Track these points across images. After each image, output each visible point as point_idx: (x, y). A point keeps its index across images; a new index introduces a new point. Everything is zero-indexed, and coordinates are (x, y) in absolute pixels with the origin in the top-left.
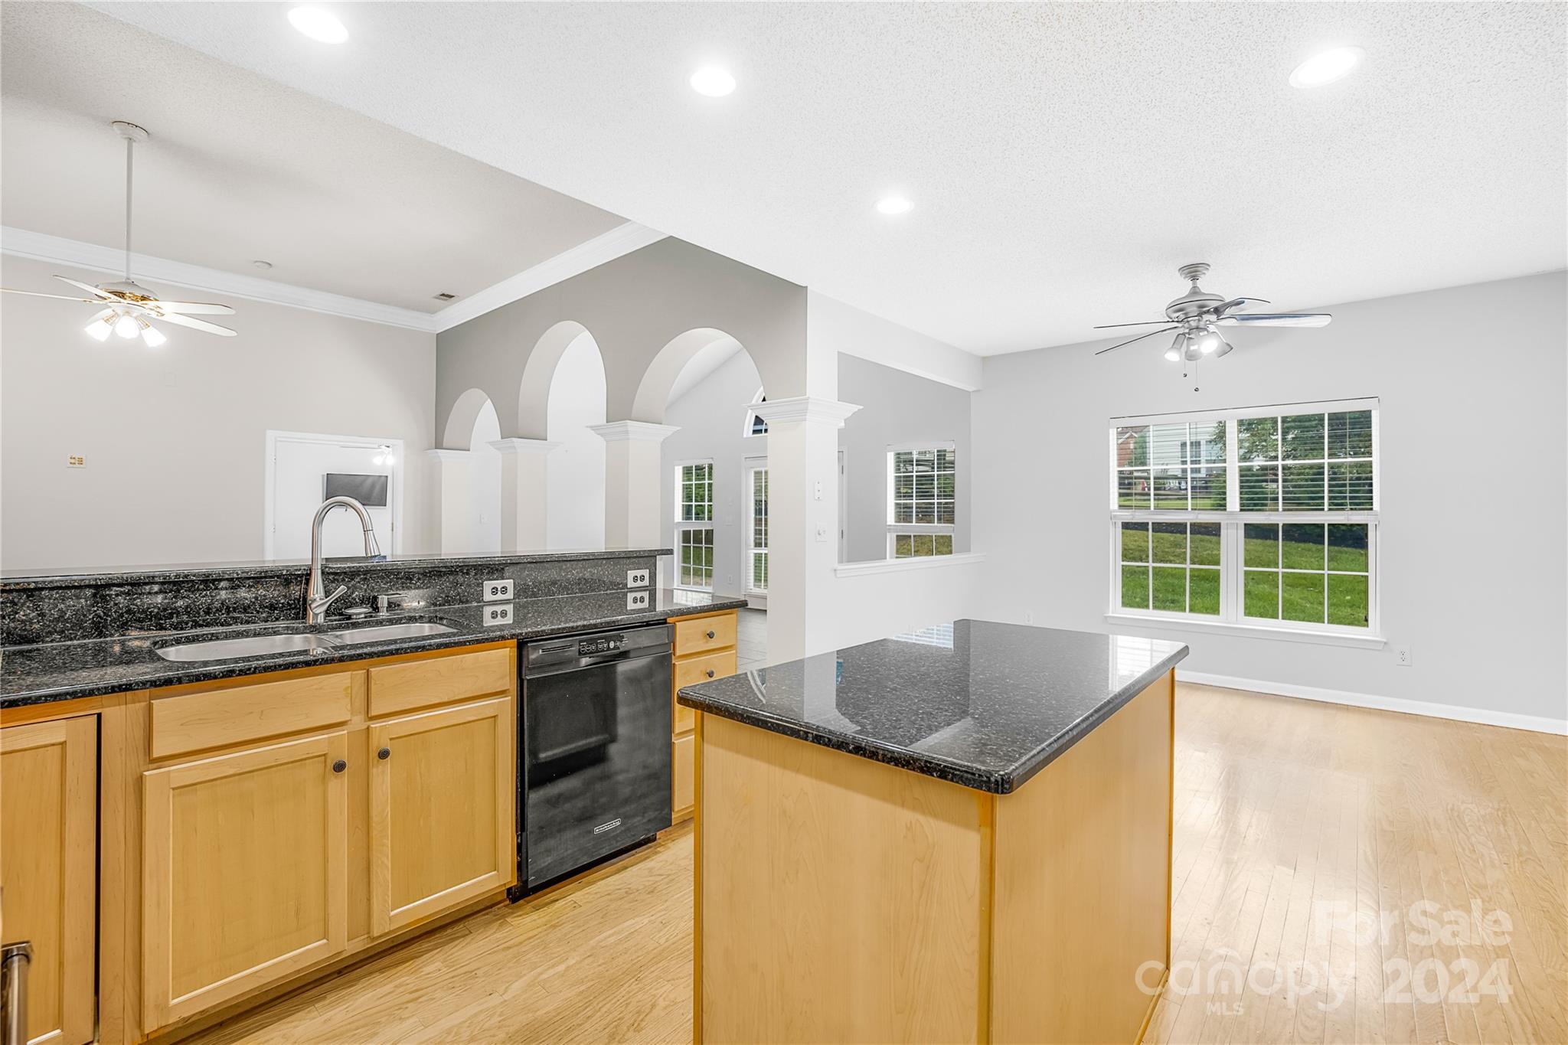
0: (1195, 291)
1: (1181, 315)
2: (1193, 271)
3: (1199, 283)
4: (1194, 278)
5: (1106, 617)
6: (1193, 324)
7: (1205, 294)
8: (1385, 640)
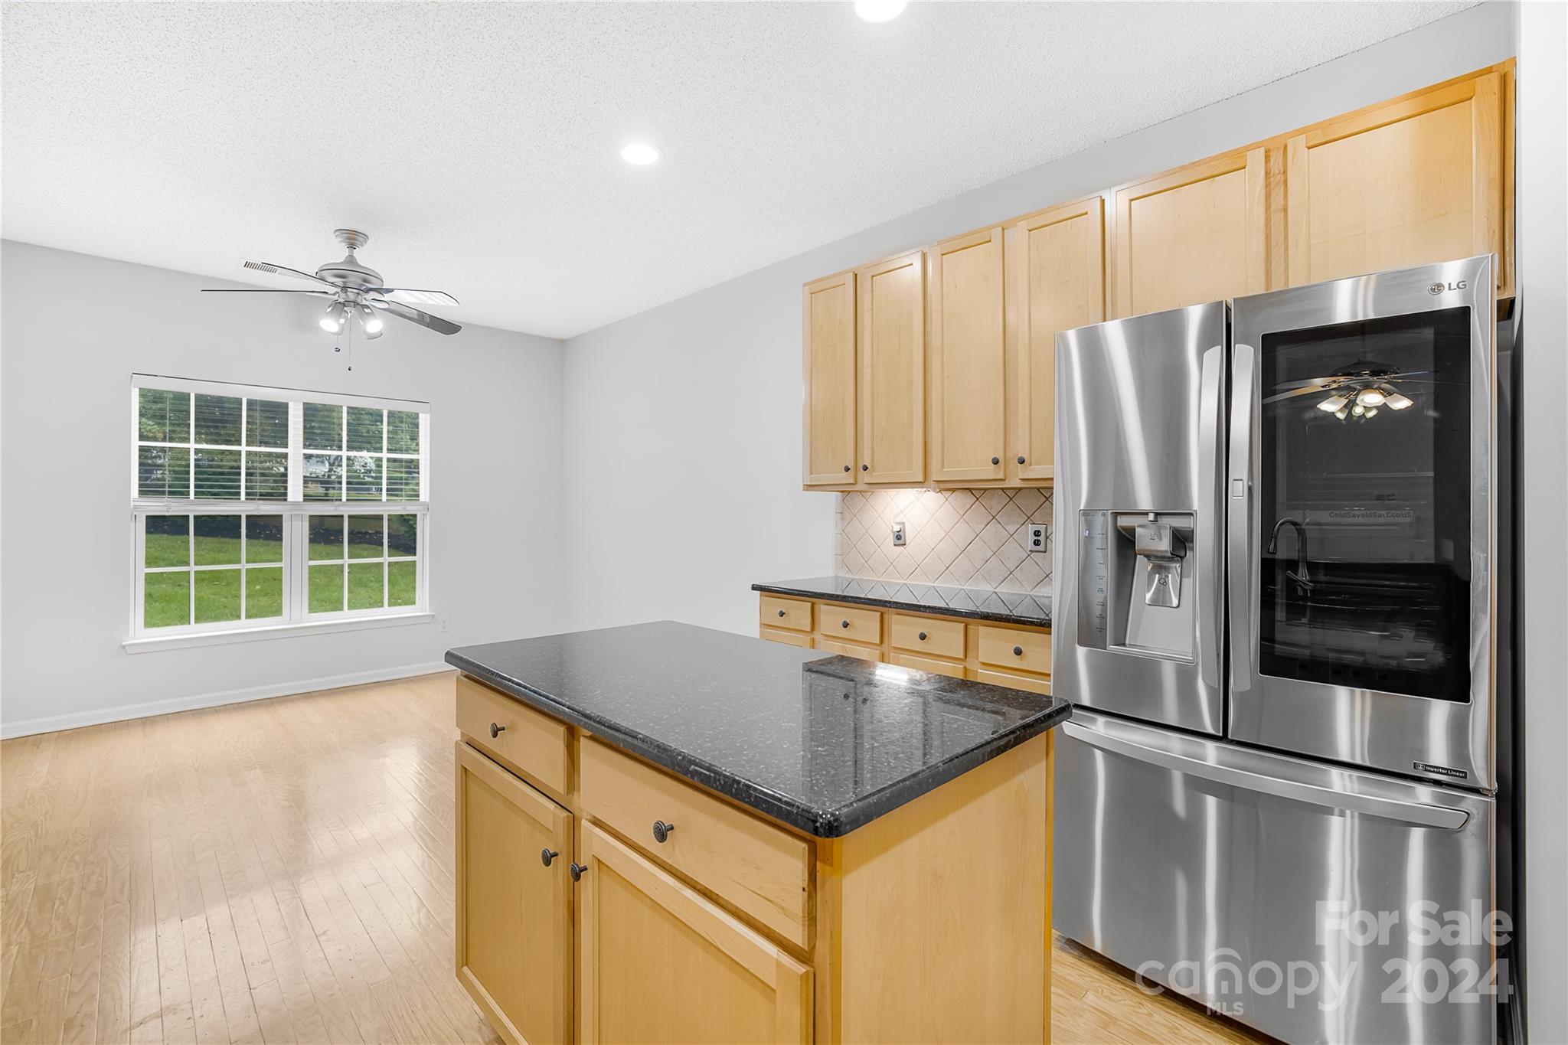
0: (351, 260)
1: (339, 281)
2: (353, 238)
3: (356, 253)
4: (352, 247)
5: (124, 647)
6: (352, 297)
7: (360, 266)
8: (433, 613)
